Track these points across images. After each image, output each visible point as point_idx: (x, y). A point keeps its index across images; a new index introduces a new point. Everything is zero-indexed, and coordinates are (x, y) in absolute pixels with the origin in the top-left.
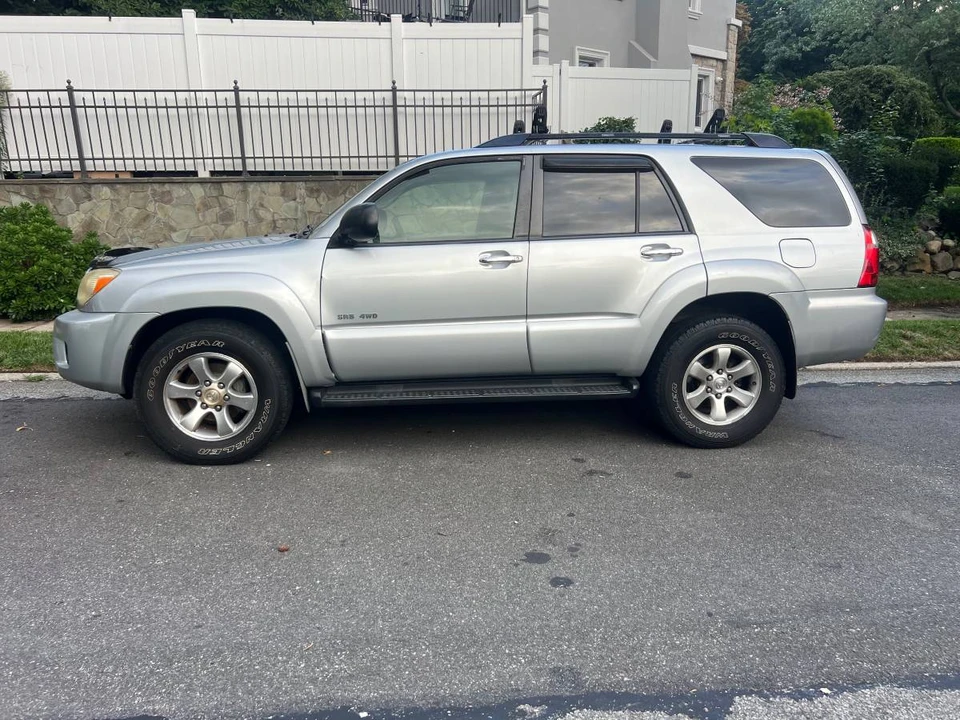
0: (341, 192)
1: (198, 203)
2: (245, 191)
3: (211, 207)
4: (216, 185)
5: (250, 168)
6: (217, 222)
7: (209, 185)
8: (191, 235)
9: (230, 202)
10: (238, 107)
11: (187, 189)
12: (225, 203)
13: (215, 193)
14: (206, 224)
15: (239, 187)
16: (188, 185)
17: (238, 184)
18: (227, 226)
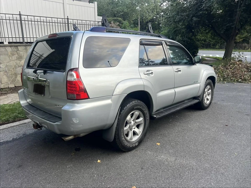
1: (9, 54)
2: (26, 49)
3: (14, 55)
4: (16, 47)
5: (26, 41)
6: (17, 60)
7: (13, 47)
8: (8, 64)
9: (21, 53)
10: (21, 20)
11: (5, 49)
12: (19, 53)
13: (15, 50)
14: (13, 61)
15: (23, 48)
16: (5, 47)
17: (24, 47)
18: (21, 61)
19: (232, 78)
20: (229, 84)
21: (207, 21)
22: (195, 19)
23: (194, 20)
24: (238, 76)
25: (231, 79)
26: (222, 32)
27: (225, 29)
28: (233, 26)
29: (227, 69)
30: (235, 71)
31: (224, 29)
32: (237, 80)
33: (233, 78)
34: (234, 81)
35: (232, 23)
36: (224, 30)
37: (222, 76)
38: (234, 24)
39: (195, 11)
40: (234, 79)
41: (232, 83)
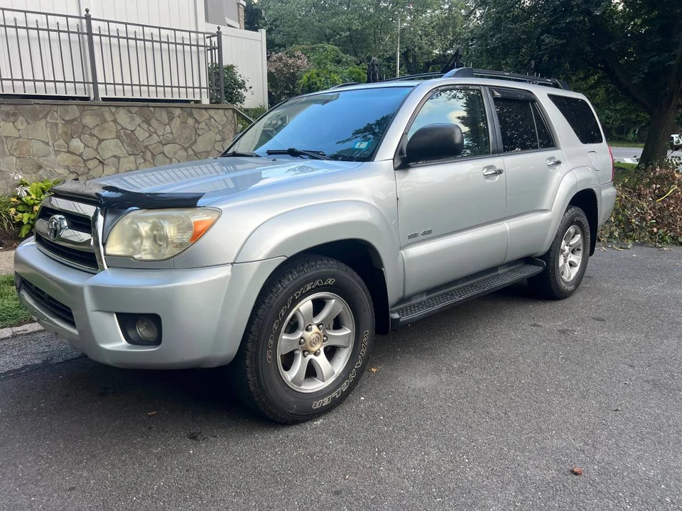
0: (41, 116)
19: (655, 230)
20: (645, 249)
21: (588, 48)
22: (547, 39)
23: (546, 45)
24: (677, 221)
25: (651, 233)
26: (634, 82)
27: (646, 71)
28: (672, 63)
29: (639, 196)
30: (668, 206)
31: (644, 73)
32: (673, 238)
33: (658, 229)
34: (662, 240)
35: (667, 55)
36: (643, 76)
37: (620, 221)
38: (675, 56)
39: (551, 16)
40: (661, 231)
41: (655, 246)
